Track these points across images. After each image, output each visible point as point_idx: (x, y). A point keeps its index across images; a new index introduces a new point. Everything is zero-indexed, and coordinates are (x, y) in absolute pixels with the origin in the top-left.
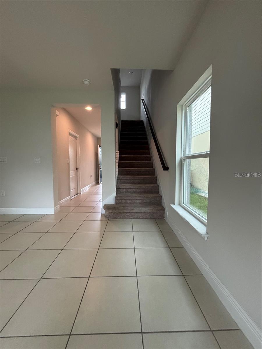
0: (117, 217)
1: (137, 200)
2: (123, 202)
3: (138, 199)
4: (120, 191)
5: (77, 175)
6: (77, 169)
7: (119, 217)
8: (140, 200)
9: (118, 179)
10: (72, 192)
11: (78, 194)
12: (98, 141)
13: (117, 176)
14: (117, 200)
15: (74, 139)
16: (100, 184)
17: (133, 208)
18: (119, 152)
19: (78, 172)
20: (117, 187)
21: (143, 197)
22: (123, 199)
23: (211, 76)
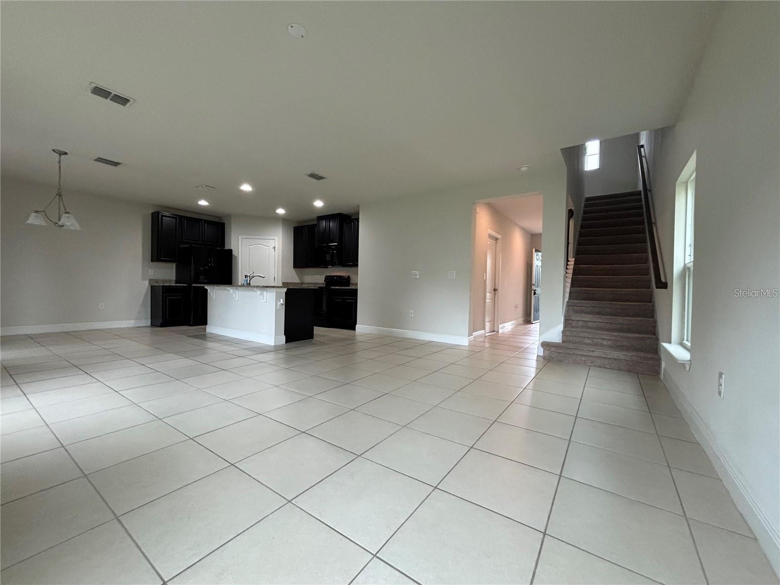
0: (564, 360)
1: (603, 339)
2: (576, 340)
3: (605, 339)
4: (571, 324)
5: (494, 300)
6: (495, 290)
7: (566, 361)
8: (610, 340)
9: (569, 305)
10: (488, 325)
11: (494, 331)
12: (534, 242)
13: (567, 299)
14: (565, 337)
15: (493, 242)
16: (532, 323)
17: (594, 350)
18: (574, 259)
19: (496, 295)
20: (565, 316)
21: (615, 336)
22: (576, 336)
23: (695, 174)
